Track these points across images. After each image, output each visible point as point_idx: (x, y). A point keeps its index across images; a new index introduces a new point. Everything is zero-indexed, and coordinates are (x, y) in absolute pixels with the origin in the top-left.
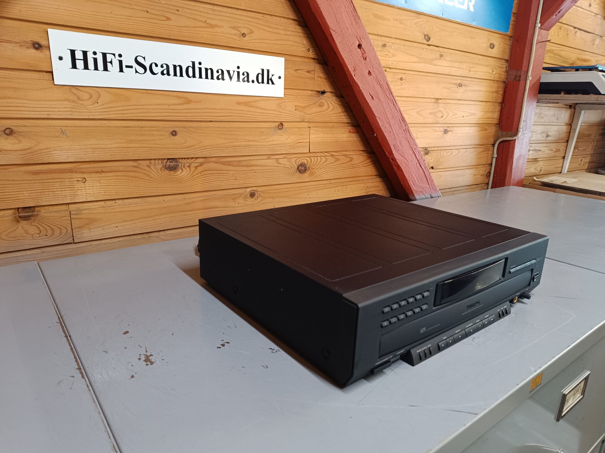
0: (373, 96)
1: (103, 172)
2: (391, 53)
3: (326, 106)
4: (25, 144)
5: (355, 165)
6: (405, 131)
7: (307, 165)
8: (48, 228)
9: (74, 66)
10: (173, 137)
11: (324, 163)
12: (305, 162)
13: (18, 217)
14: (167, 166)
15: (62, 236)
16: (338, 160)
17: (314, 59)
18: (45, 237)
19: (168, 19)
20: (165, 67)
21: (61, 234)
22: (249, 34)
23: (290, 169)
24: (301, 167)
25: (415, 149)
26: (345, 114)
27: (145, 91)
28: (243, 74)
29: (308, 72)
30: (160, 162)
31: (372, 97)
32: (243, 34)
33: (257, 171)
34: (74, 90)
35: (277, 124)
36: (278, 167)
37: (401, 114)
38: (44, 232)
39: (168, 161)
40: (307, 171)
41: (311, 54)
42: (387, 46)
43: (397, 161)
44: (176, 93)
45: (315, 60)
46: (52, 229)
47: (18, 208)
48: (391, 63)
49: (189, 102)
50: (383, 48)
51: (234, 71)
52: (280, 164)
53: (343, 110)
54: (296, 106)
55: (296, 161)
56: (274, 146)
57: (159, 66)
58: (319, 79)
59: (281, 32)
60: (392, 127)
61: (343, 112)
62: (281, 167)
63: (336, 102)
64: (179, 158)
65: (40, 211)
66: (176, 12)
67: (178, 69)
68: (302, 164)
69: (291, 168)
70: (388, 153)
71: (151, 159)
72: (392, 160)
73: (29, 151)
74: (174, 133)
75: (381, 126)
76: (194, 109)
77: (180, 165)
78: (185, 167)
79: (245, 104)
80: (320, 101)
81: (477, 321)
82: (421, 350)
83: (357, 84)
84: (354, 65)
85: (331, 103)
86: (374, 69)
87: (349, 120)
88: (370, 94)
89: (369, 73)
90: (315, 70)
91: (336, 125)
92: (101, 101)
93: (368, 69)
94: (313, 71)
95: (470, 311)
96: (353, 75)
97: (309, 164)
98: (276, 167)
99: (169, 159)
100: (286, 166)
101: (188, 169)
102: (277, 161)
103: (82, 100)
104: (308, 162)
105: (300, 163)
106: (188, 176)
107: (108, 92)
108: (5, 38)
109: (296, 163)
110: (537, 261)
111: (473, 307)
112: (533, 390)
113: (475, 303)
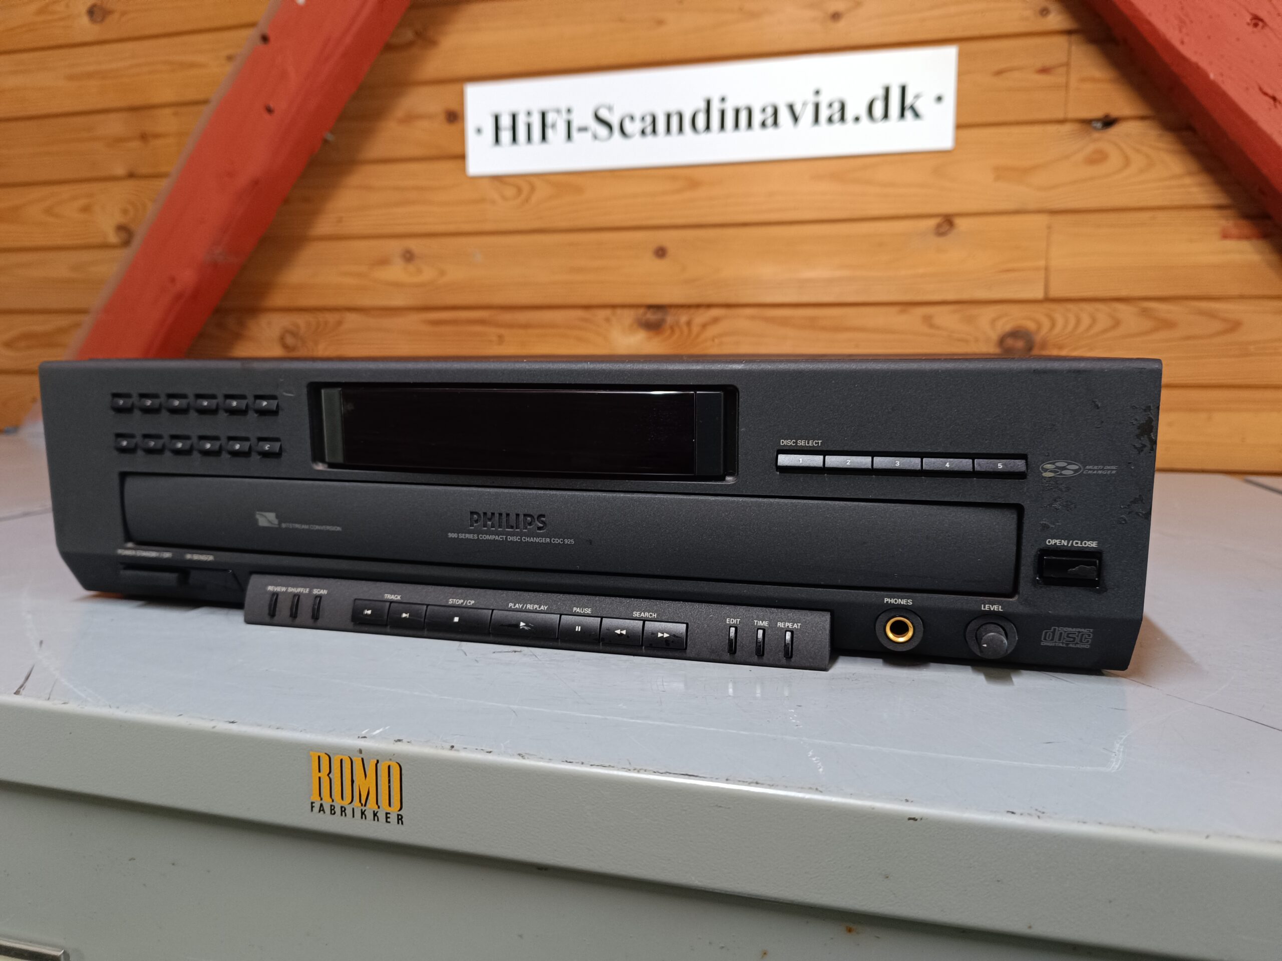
0: (1279, 96)
3: (1115, 159)
4: (428, 274)
5: (1252, 347)
7: (1034, 335)
9: (497, 140)
10: (658, 261)
11: (1104, 331)
12: (1031, 326)
14: (642, 321)
17: (1069, 32)
19: (660, 22)
20: (649, 119)
22: (850, 10)
24: (1012, 340)
26: (1203, 178)
27: (609, 174)
28: (830, 106)
29: (1044, 70)
30: (633, 310)
31: (1274, 99)
32: (832, 16)
33: (861, 344)
34: (496, 183)
35: (933, 222)
36: (930, 335)
39: (650, 311)
41: (1056, 21)
44: (668, 169)
45: (1074, 38)
49: (694, 185)
51: (805, 104)
53: (1193, 165)
54: (997, 169)
55: (992, 322)
56: (919, 280)
57: (638, 119)
58: (1087, 85)
61: (1191, 174)
63: (1162, 146)
64: (671, 306)
66: (678, 6)
67: (675, 120)
68: (1019, 331)
69: (976, 340)
71: (614, 306)
73: (430, 287)
74: (661, 252)
76: (706, 199)
77: (669, 318)
78: (679, 324)
79: (837, 177)
80: (1091, 147)
81: (575, 609)
82: (284, 589)
83: (1196, 69)
84: (1182, 8)
85: (1138, 151)
86: (1275, 8)
87: (1220, 198)
88: (1261, 89)
89: (1254, 21)
90: (1067, 65)
91: (1160, 215)
92: (534, 199)
93: (1248, 11)
94: (1061, 65)
95: (493, 537)
96: (1176, 43)
97: (1043, 332)
98: (923, 335)
99: (649, 307)
100: (956, 335)
101: (685, 328)
102: (928, 319)
103: (506, 199)
104: (1039, 327)
105: (1008, 329)
106: (684, 345)
107: (546, 181)
108: (415, 113)
109: (993, 329)
110: (1048, 470)
111: (512, 527)
112: (342, 815)
113: (521, 517)
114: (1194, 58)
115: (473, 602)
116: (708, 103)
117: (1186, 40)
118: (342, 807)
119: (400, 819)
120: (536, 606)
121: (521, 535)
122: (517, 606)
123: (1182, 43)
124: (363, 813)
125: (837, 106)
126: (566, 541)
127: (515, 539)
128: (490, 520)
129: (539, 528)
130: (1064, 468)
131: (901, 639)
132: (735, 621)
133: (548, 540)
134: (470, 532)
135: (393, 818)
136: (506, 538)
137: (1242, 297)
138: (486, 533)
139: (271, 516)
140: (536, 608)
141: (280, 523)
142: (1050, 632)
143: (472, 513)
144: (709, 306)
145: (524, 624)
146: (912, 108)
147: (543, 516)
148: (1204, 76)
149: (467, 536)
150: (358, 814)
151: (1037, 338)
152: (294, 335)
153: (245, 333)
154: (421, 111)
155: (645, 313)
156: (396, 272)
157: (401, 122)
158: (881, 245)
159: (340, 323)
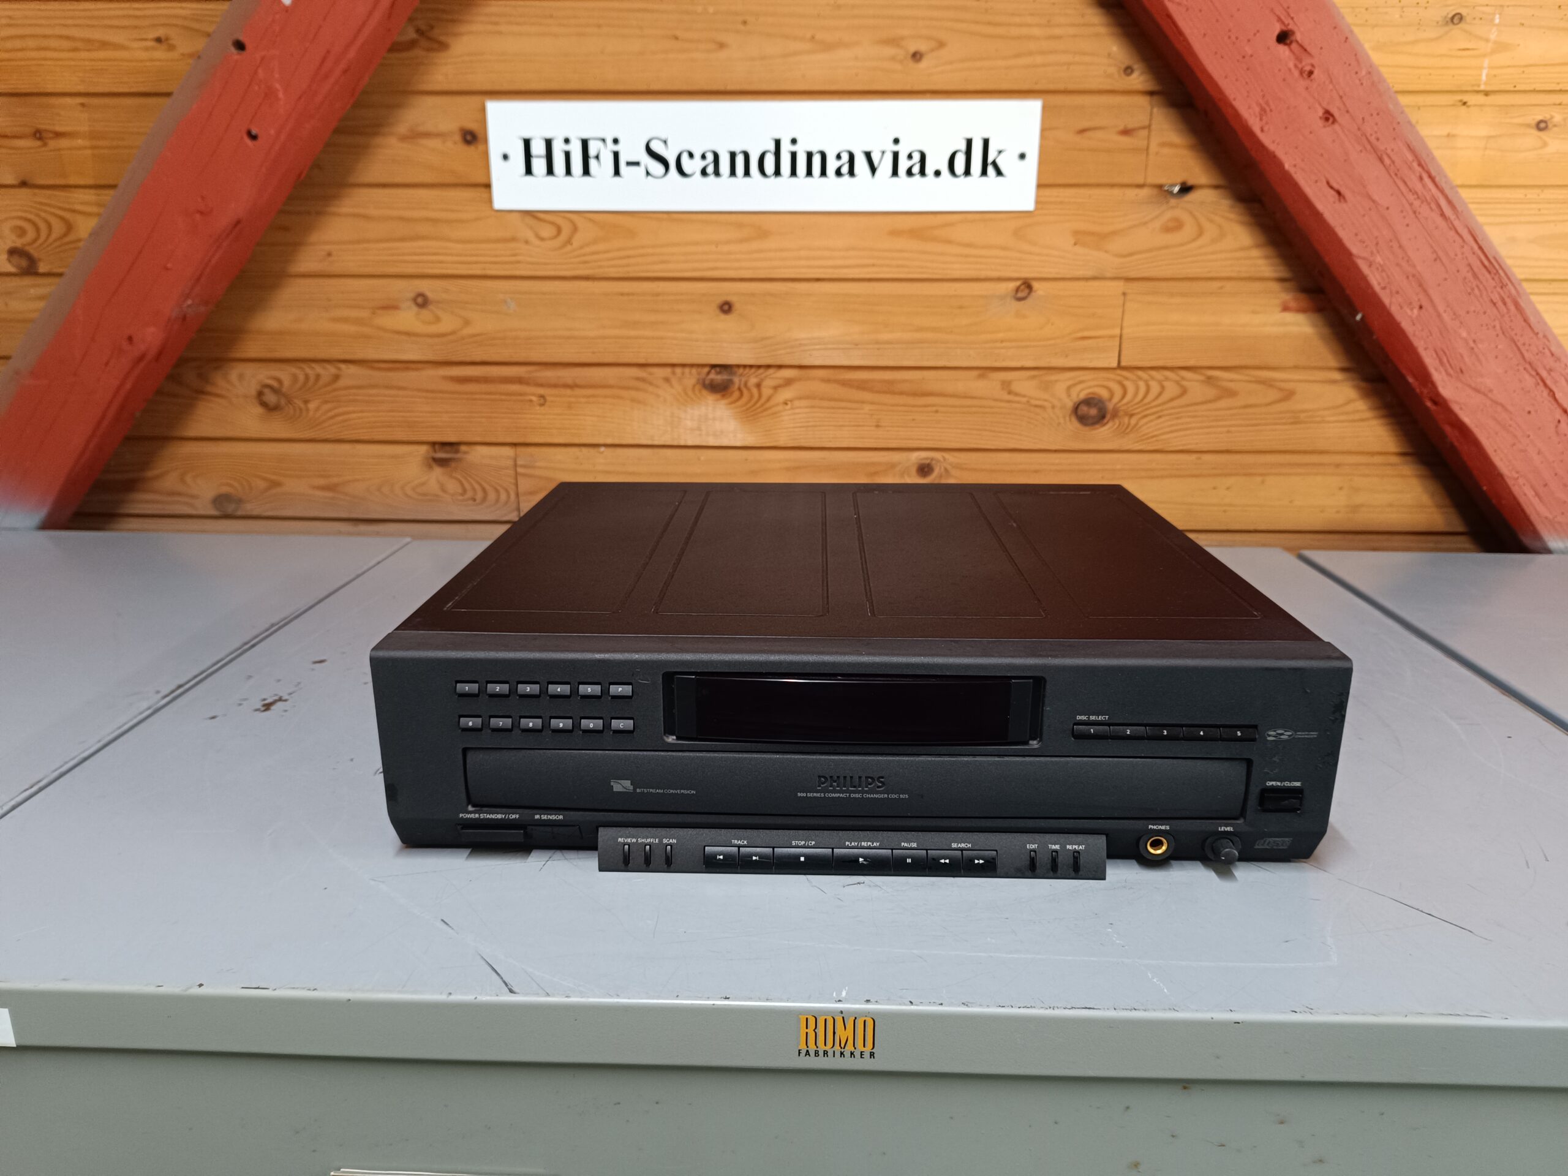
0: (1343, 190)
1: (578, 387)
2: (1487, 40)
3: (1189, 229)
4: (448, 323)
5: (1303, 415)
6: (1500, 304)
7: (1107, 403)
8: (477, 486)
9: (529, 171)
10: (723, 316)
11: (1172, 400)
12: (1104, 394)
13: (431, 461)
14: (705, 382)
15: (499, 504)
16: (1232, 394)
17: (1150, 93)
18: (471, 502)
19: (722, 46)
20: (710, 157)
21: (497, 501)
22: (932, 50)
23: (1050, 410)
24: (1086, 409)
25: (1550, 371)
26: (1269, 251)
27: (665, 216)
28: (910, 157)
29: (1126, 132)
30: (694, 371)
31: (1339, 193)
32: (914, 55)
33: (941, 409)
34: (530, 220)
35: (1011, 285)
36: (1009, 401)
37: (1480, 248)
38: (469, 494)
39: (713, 371)
40: (1105, 421)
41: (1139, 79)
42: (1468, 19)
43: (1456, 408)
44: (734, 215)
45: (1155, 98)
46: (484, 490)
47: (434, 443)
48: (1487, 75)
49: (763, 234)
50: (1446, 29)
51: (883, 152)
52: (1017, 394)
53: (1259, 238)
54: (1076, 233)
55: (1069, 388)
56: (998, 345)
57: (697, 156)
58: (1166, 151)
59: (1036, 31)
60: (1431, 292)
61: (1258, 246)
62: (1018, 402)
63: (1232, 216)
64: (738, 366)
65: (465, 453)
66: (741, 27)
67: (740, 161)
68: (1093, 398)
69: (1053, 407)
70: (1415, 377)
71: (673, 365)
72: (1435, 403)
73: (451, 337)
74: (726, 307)
75: (1377, 288)
76: (775, 250)
77: (736, 380)
78: (748, 385)
79: (915, 233)
80: (1169, 215)
81: (903, 844)
82: (634, 840)
83: (1273, 157)
84: (1264, 96)
85: (1211, 221)
86: (1344, 104)
87: (1283, 272)
88: (1328, 183)
89: (1327, 116)
90: (1149, 127)
91: (1229, 286)
92: (577, 241)
93: (1320, 104)
94: (1144, 128)
95: (838, 795)
96: (1256, 129)
97: (1115, 400)
98: (1001, 401)
99: (713, 366)
100: (1034, 402)
101: (755, 391)
102: (1006, 385)
103: (542, 239)
104: (1112, 394)
105: (1082, 396)
106: (754, 408)
107: (591, 220)
108: (421, 129)
109: (1069, 396)
110: (1271, 736)
111: (855, 787)
112: (824, 1056)
113: (863, 779)
114: (1272, 147)
115: (813, 843)
116: (778, 143)
117: (1266, 129)
118: (824, 1051)
119: (872, 1055)
120: (869, 843)
121: (863, 792)
122: (853, 844)
123: (1262, 130)
124: (842, 1054)
125: (917, 157)
126: (901, 796)
127: (857, 796)
128: (835, 782)
129: (879, 787)
130: (1282, 734)
131: (1159, 852)
132: (1034, 846)
133: (886, 796)
134: (817, 792)
135: (867, 1055)
136: (849, 795)
137: (1296, 367)
138: (832, 792)
139: (627, 784)
140: (870, 845)
141: (635, 789)
142: (1262, 841)
143: (820, 777)
144: (780, 367)
145: (863, 860)
146: (994, 164)
147: (882, 777)
148: (1280, 165)
149: (815, 794)
150: (838, 1054)
151: (1110, 406)
152: (275, 391)
153: (209, 388)
154: (429, 127)
155: (708, 373)
156: (408, 318)
157: (404, 138)
158: (961, 307)
159: (337, 377)
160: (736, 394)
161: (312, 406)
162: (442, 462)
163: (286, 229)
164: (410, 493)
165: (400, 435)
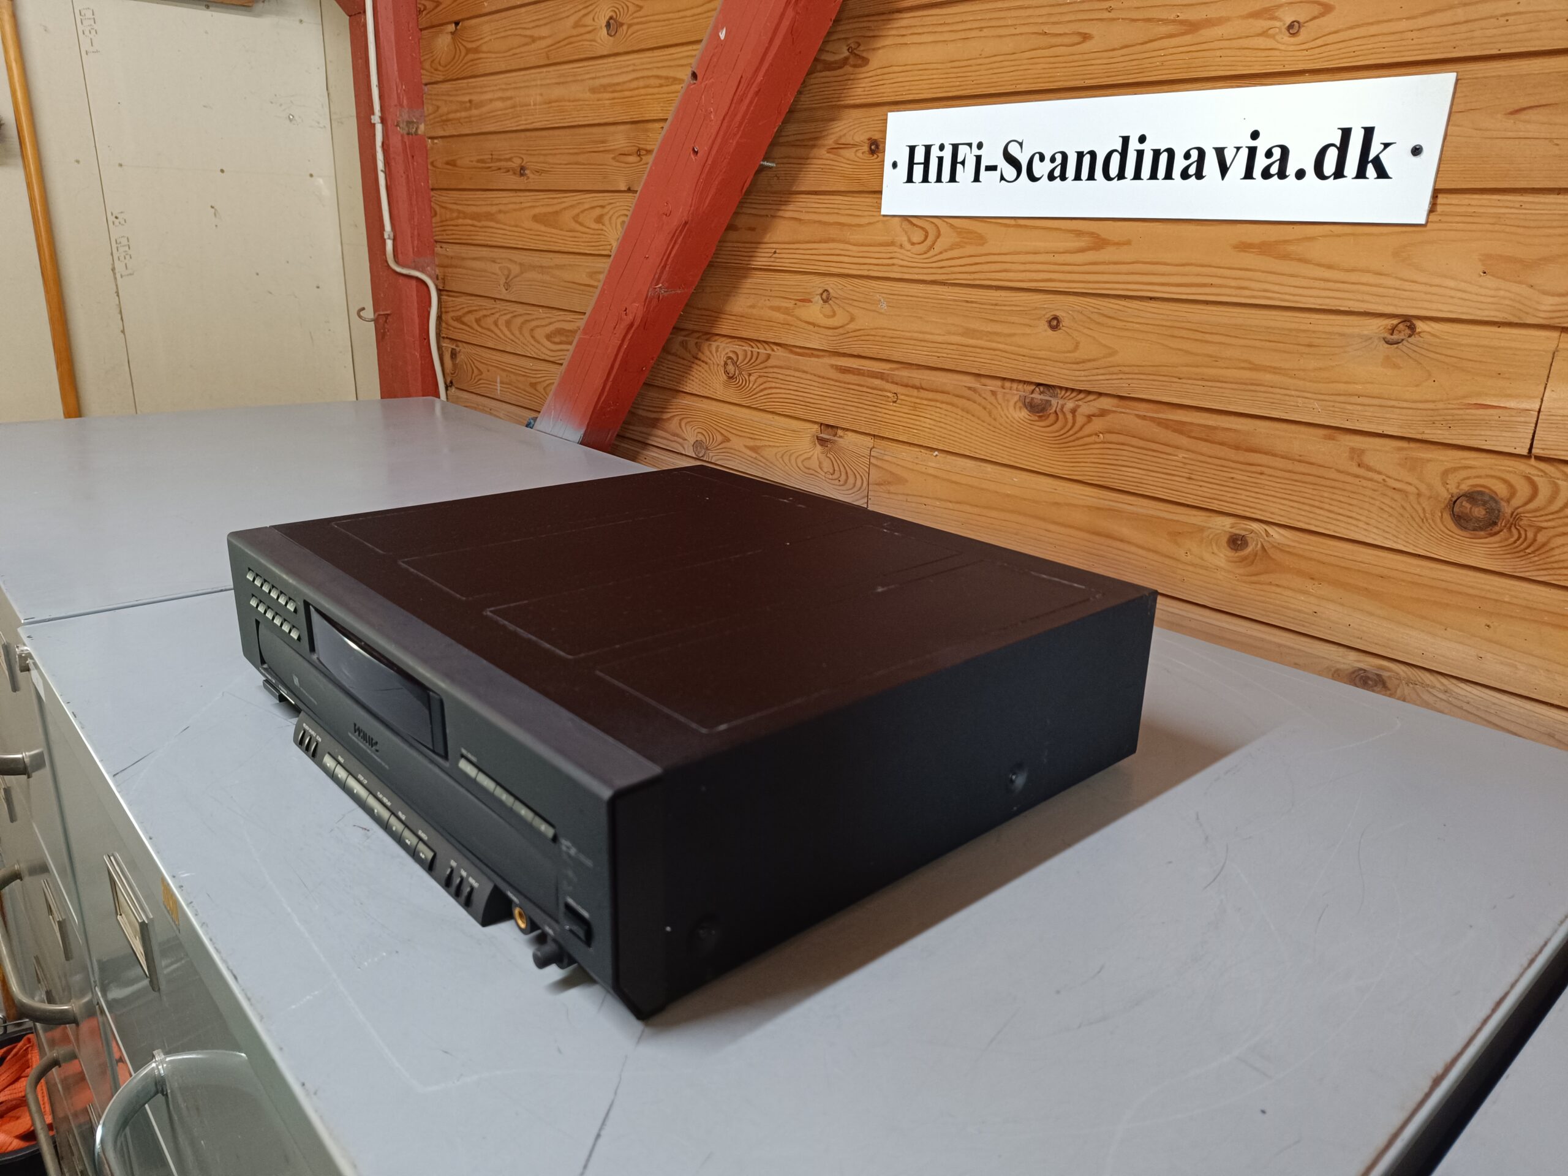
1: (923, 389)
4: (840, 318)
7: (1503, 504)
8: (843, 470)
10: (1051, 332)
12: (1501, 490)
13: (817, 439)
14: (1027, 400)
15: (855, 489)
18: (838, 484)
19: (1086, 37)
21: (855, 485)
22: (1314, 18)
23: (1412, 498)
24: (1468, 506)
27: (1013, 222)
30: (1021, 387)
32: (1291, 27)
33: (1267, 471)
34: (905, 225)
35: (1385, 323)
36: (1357, 476)
38: (836, 476)
39: (1037, 389)
40: (1497, 529)
44: (1074, 221)
46: (847, 474)
47: (821, 424)
49: (1099, 243)
52: (1369, 469)
54: (1486, 258)
55: (1446, 473)
56: (1353, 400)
62: (1371, 480)
64: (1061, 388)
65: (841, 437)
66: (1106, 15)
68: (1481, 493)
69: (1419, 495)
71: (1004, 379)
73: (841, 331)
74: (1054, 323)
76: (1110, 263)
77: (1054, 402)
78: (1064, 410)
79: (1264, 248)
92: (938, 248)
97: (1516, 502)
98: (1349, 474)
99: (1039, 385)
100: (1392, 483)
101: (1070, 416)
102: (1357, 455)
103: (913, 244)
104: (1513, 492)
105: (1465, 487)
106: (1068, 434)
107: (952, 226)
108: (843, 141)
109: (1445, 483)
140: (386, 802)
151: (1507, 510)
152: (735, 363)
153: (700, 355)
154: (848, 139)
155: (1032, 392)
156: (815, 311)
157: (831, 150)
158: (1310, 346)
159: (769, 356)
160: (1052, 418)
161: (752, 378)
162: (822, 441)
163: (753, 229)
164: (800, 465)
165: (800, 413)
